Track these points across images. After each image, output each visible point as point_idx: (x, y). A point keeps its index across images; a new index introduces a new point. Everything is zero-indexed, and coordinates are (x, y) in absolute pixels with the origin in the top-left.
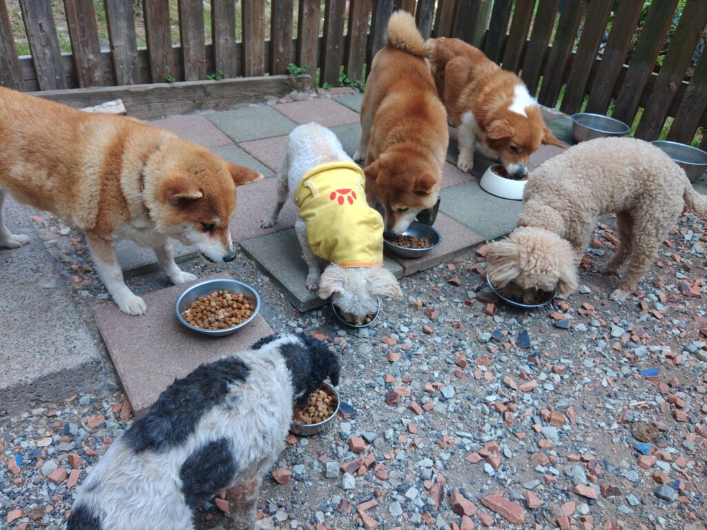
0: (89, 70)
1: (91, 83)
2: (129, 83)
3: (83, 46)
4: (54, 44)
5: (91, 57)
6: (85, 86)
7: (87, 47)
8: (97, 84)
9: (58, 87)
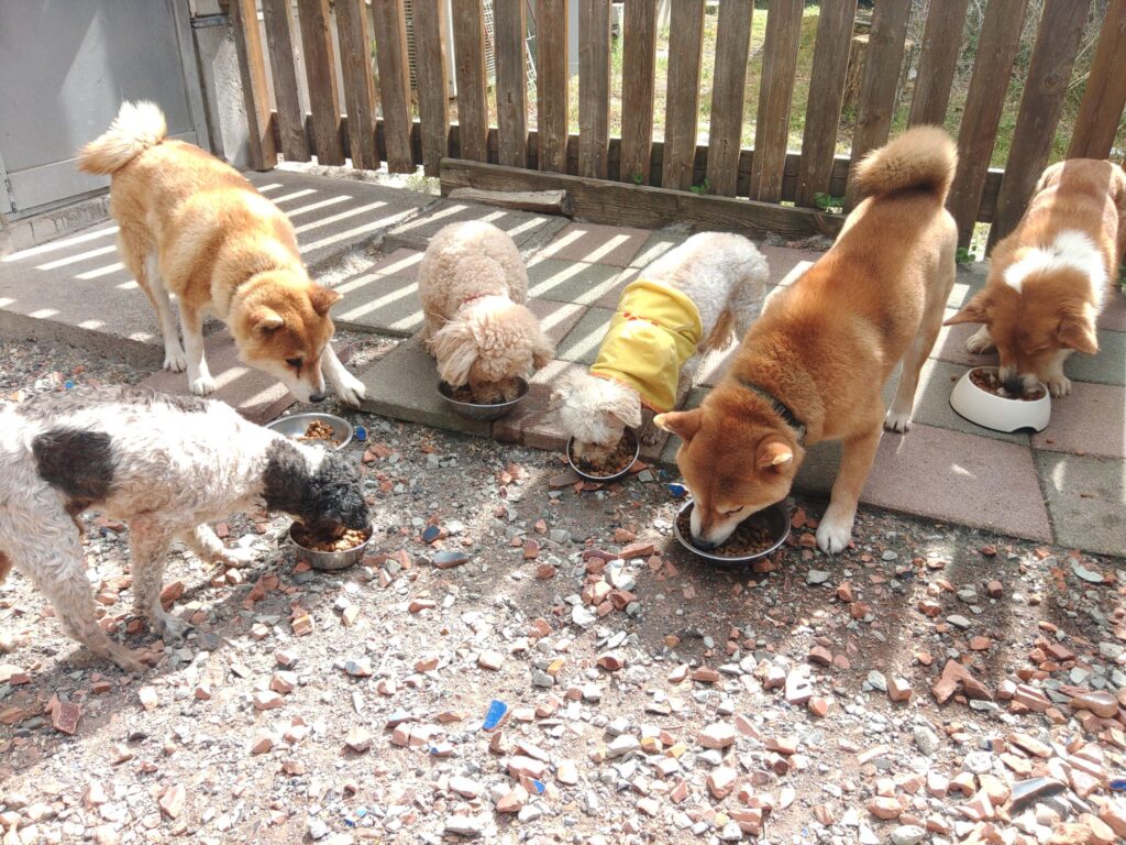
0: (549, 151)
1: (550, 167)
2: (590, 176)
3: (547, 124)
4: (519, 116)
5: (554, 137)
6: (543, 169)
7: (551, 125)
8: (556, 170)
9: (516, 165)
